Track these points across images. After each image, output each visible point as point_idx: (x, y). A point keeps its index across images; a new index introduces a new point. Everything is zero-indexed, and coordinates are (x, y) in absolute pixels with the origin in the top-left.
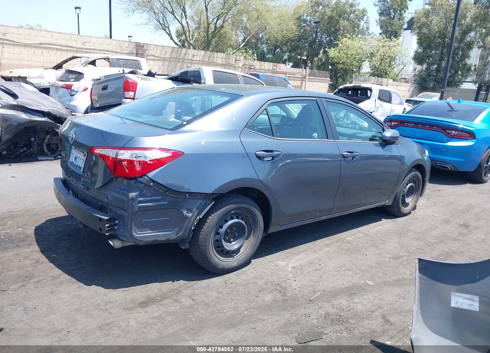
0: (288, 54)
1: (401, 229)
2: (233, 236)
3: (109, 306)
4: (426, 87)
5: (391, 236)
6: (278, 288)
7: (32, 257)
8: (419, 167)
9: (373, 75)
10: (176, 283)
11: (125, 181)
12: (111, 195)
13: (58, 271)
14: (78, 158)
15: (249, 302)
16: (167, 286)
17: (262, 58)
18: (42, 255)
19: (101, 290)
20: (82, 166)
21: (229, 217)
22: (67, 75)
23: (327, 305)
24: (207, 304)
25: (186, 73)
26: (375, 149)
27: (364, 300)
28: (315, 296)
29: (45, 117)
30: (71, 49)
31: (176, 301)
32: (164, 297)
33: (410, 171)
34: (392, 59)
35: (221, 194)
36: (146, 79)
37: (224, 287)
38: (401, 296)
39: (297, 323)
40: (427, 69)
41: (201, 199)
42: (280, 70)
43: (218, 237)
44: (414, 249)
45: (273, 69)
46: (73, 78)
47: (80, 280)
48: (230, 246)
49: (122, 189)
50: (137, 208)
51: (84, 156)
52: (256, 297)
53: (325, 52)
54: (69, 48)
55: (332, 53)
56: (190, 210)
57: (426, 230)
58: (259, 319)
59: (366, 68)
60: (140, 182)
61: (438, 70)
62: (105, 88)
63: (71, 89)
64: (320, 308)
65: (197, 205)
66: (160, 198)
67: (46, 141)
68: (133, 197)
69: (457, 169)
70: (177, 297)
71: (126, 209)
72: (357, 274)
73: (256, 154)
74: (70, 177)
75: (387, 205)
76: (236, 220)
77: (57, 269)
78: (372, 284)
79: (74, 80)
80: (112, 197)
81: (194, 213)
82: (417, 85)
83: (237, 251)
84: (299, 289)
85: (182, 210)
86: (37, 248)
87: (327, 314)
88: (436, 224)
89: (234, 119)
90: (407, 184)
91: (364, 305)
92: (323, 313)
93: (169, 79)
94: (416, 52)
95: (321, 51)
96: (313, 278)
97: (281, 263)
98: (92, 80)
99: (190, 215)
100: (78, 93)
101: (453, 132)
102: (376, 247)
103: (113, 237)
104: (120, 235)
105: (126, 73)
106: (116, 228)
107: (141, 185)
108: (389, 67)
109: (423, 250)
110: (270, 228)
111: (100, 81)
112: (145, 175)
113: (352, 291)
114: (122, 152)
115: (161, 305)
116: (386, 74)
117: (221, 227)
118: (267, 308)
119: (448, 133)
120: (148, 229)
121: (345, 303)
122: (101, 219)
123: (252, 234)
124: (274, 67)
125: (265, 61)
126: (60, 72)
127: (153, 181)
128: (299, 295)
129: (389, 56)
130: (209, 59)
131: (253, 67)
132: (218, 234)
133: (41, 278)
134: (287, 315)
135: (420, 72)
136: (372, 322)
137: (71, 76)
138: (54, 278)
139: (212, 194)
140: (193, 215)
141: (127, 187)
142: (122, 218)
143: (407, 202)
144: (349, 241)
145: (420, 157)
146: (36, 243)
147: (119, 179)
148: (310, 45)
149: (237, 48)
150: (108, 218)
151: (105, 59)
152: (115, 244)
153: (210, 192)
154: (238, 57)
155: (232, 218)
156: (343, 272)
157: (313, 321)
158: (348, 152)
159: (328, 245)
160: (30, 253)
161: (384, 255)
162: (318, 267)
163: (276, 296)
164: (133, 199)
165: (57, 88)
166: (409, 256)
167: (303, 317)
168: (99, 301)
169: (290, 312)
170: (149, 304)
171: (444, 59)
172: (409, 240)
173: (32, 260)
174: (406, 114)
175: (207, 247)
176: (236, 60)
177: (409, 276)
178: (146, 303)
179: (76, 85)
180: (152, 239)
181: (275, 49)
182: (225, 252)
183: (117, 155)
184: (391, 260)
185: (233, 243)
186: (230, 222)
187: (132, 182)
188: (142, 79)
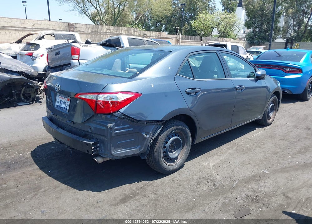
0: (165, 26)
1: (270, 134)
2: (173, 148)
3: (100, 204)
4: (253, 43)
5: (266, 139)
6: (209, 180)
7: (35, 174)
8: (276, 93)
9: (220, 36)
10: (140, 183)
11: (103, 116)
12: (93, 126)
13: (56, 183)
14: (63, 102)
15: (194, 192)
16: (135, 186)
17: (148, 29)
18: (42, 171)
19: (91, 193)
20: (68, 108)
21: (171, 136)
22: (28, 46)
23: (245, 189)
24: (166, 196)
25: (109, 41)
26: (251, 83)
27: (267, 184)
28: (235, 184)
29: (21, 76)
30: (25, 29)
31: (145, 196)
32: (136, 194)
33: (272, 96)
34: (232, 26)
35: (167, 121)
36: (85, 46)
37: (173, 183)
38: (289, 179)
39: (230, 204)
40: (253, 31)
41: (154, 125)
42: (163, 37)
43: (165, 150)
44: (284, 146)
45: (158, 36)
46: (33, 48)
47: (74, 187)
48: (172, 155)
49: (101, 122)
50: (114, 134)
51: (68, 100)
52: (197, 188)
53: (189, 23)
54: (23, 29)
55: (194, 23)
56: (148, 133)
57: (286, 133)
58: (204, 204)
59: (215, 32)
60: (115, 116)
61: (260, 31)
62: (57, 54)
63: (32, 56)
64: (241, 192)
65: (152, 129)
66: (128, 126)
67: (22, 92)
68: (110, 127)
69: (292, 93)
70: (144, 193)
71: (106, 135)
72: (255, 166)
73: (186, 91)
74: (56, 115)
75: (259, 119)
76: (175, 137)
77: (55, 181)
78: (267, 172)
79: (33, 49)
80: (94, 128)
81: (150, 134)
82: (248, 42)
83: (177, 158)
84: (223, 180)
85: (142, 133)
86: (36, 167)
87: (247, 195)
88: (290, 129)
89: (169, 68)
90: (270, 105)
91: (268, 187)
92: (245, 195)
93: (100, 45)
94: (246, 21)
95: (186, 23)
96: (229, 172)
97: (204, 163)
98: (46, 49)
99: (148, 136)
100: (37, 58)
101: (288, 69)
102: (260, 147)
103: (97, 155)
104: (102, 154)
105: (70, 43)
106: (98, 149)
107: (116, 118)
108: (231, 31)
109: (289, 147)
110: (196, 140)
111: (52, 50)
112: (118, 111)
113: (257, 178)
114: (100, 96)
115: (136, 200)
116: (228, 35)
117: (167, 143)
118: (207, 195)
119: (285, 70)
120: (121, 148)
121: (256, 187)
122: (87, 144)
123: (185, 146)
124: (159, 35)
125: (153, 31)
126: (22, 45)
127: (124, 115)
128: (224, 184)
129: (230, 24)
130: (117, 32)
131: (146, 35)
132: (165, 147)
133: (46, 188)
134: (221, 199)
135: (249, 33)
136: (278, 199)
137: (31, 47)
138: (55, 187)
139: (162, 121)
140: (149, 137)
141: (105, 120)
142: (102, 142)
143: (270, 116)
144: (242, 145)
145: (277, 87)
146: (35, 163)
147: (99, 115)
148: (179, 20)
149: (132, 24)
150: (93, 143)
151: (50, 34)
152: (98, 160)
153: (160, 119)
154: (135, 29)
155: (173, 136)
156: (246, 166)
157: (240, 202)
158: (238, 86)
159: (229, 149)
160: (33, 171)
161: (267, 152)
162: (229, 164)
163: (210, 187)
164: (111, 128)
165: (22, 55)
166: (282, 151)
167: (233, 199)
168: (92, 201)
169: (222, 196)
170: (127, 200)
171: (263, 24)
172: (278, 141)
173: (36, 175)
174: (255, 59)
175: (159, 157)
176: (134, 32)
177: (288, 165)
178: (125, 199)
179: (36, 53)
180: (124, 155)
181: (157, 23)
182: (169, 159)
183: (97, 98)
184: (273, 155)
185: (174, 153)
186: (172, 139)
187: (109, 116)
188: (83, 46)
